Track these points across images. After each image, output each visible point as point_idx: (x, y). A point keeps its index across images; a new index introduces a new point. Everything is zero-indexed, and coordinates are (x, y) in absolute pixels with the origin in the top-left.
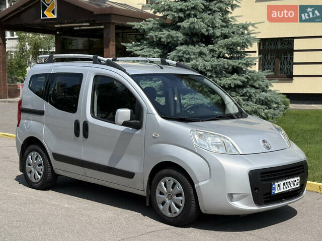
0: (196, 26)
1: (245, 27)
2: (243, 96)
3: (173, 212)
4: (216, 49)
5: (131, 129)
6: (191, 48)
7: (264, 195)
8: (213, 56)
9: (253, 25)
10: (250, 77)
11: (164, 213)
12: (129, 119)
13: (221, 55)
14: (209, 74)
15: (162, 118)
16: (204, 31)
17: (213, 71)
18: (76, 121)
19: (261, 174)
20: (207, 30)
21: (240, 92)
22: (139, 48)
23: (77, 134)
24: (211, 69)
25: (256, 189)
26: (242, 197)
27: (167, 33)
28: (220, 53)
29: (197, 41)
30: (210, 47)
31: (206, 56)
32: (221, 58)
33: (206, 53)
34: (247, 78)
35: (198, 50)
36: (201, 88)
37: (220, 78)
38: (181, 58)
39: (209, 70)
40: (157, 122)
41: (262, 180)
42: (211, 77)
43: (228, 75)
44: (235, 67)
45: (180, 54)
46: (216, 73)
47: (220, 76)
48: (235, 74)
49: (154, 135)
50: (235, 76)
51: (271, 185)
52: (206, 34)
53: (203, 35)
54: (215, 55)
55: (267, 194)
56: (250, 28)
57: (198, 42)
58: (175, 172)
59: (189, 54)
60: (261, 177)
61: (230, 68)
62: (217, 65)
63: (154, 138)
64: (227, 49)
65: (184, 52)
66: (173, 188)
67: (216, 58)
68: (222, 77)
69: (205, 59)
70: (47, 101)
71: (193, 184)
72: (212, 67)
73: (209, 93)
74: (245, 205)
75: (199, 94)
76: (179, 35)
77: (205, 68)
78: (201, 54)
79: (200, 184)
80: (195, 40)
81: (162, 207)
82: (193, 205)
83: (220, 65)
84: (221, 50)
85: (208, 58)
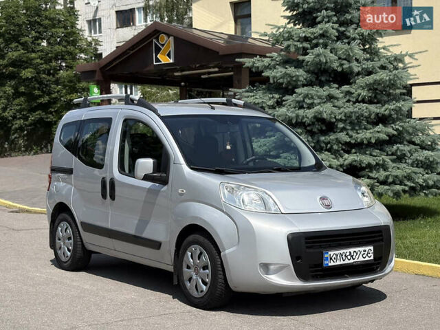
0: (321, 59)
1: (398, 59)
2: (393, 154)
3: (199, 291)
4: (353, 91)
5: (157, 185)
6: (316, 91)
7: (310, 267)
8: (348, 101)
9: (411, 56)
10: (400, 129)
11: (191, 291)
12: (152, 171)
13: (360, 99)
14: (341, 125)
15: (192, 169)
16: (335, 65)
17: (348, 122)
18: (103, 178)
19: (306, 239)
20: (341, 65)
21: (388, 149)
22: (250, 94)
23: (104, 196)
24: (344, 118)
25: (298, 258)
26: (281, 269)
27: (284, 70)
28: (359, 95)
29: (326, 80)
30: (345, 88)
31: (338, 100)
32: (359, 102)
33: (337, 96)
34: (397, 130)
35: (326, 93)
36: (329, 145)
37: (357, 130)
38: (301, 104)
39: (341, 120)
40: (184, 173)
41: (307, 247)
42: (343, 129)
43: (369, 126)
44: (380, 115)
45: (300, 98)
46: (352, 123)
47: (357, 128)
48: (380, 125)
49: (180, 192)
50: (380, 127)
51: (322, 255)
52: (340, 69)
53: (335, 71)
54: (352, 99)
55: (316, 266)
56: (407, 60)
57: (328, 82)
58: (201, 238)
59: (312, 98)
60: (306, 243)
61: (373, 116)
62: (352, 113)
63: (181, 194)
64: (368, 90)
65: (306, 96)
66: (199, 259)
67: (351, 103)
68: (360, 129)
69: (336, 104)
70: (76, 156)
71: (219, 252)
72: (345, 116)
73: (342, 152)
74: (284, 280)
75: (326, 152)
76: (301, 73)
77: (335, 117)
78: (330, 98)
79: (227, 251)
80: (323, 79)
81: (189, 285)
82: (220, 280)
83: (355, 112)
84: (359, 91)
85: (340, 103)
